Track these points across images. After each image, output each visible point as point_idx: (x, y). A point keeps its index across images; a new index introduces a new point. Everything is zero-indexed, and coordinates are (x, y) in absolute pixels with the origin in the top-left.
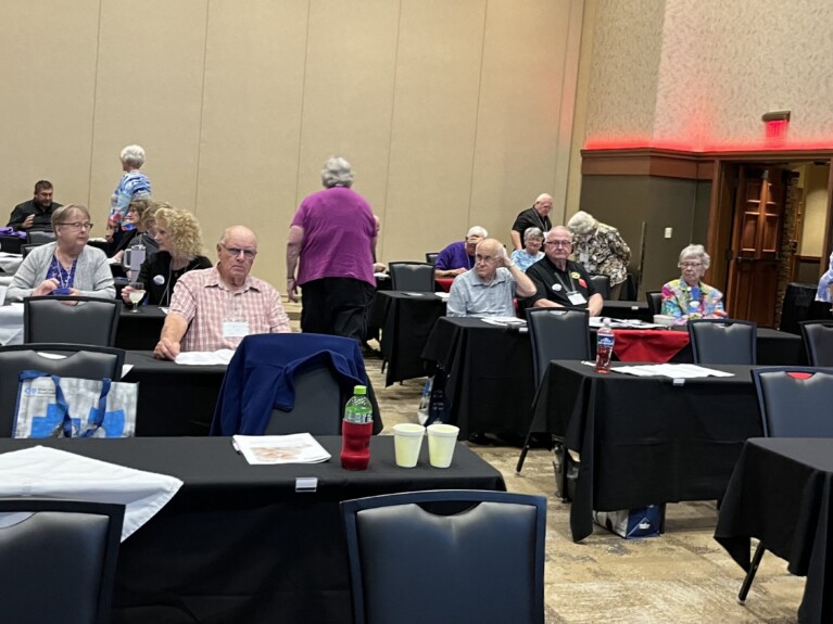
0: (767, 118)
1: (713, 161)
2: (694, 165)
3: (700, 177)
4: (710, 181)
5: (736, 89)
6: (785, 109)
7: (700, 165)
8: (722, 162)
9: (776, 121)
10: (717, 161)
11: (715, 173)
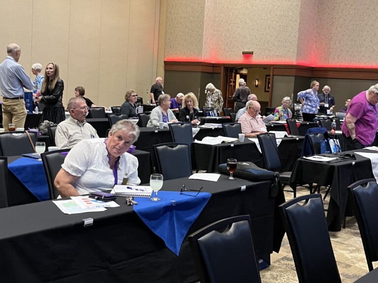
0: (244, 53)
1: (220, 67)
2: (212, 68)
3: (214, 72)
4: (220, 73)
5: (229, 42)
6: (251, 50)
7: (215, 68)
8: (224, 67)
9: (247, 54)
10: (222, 67)
11: (222, 71)
